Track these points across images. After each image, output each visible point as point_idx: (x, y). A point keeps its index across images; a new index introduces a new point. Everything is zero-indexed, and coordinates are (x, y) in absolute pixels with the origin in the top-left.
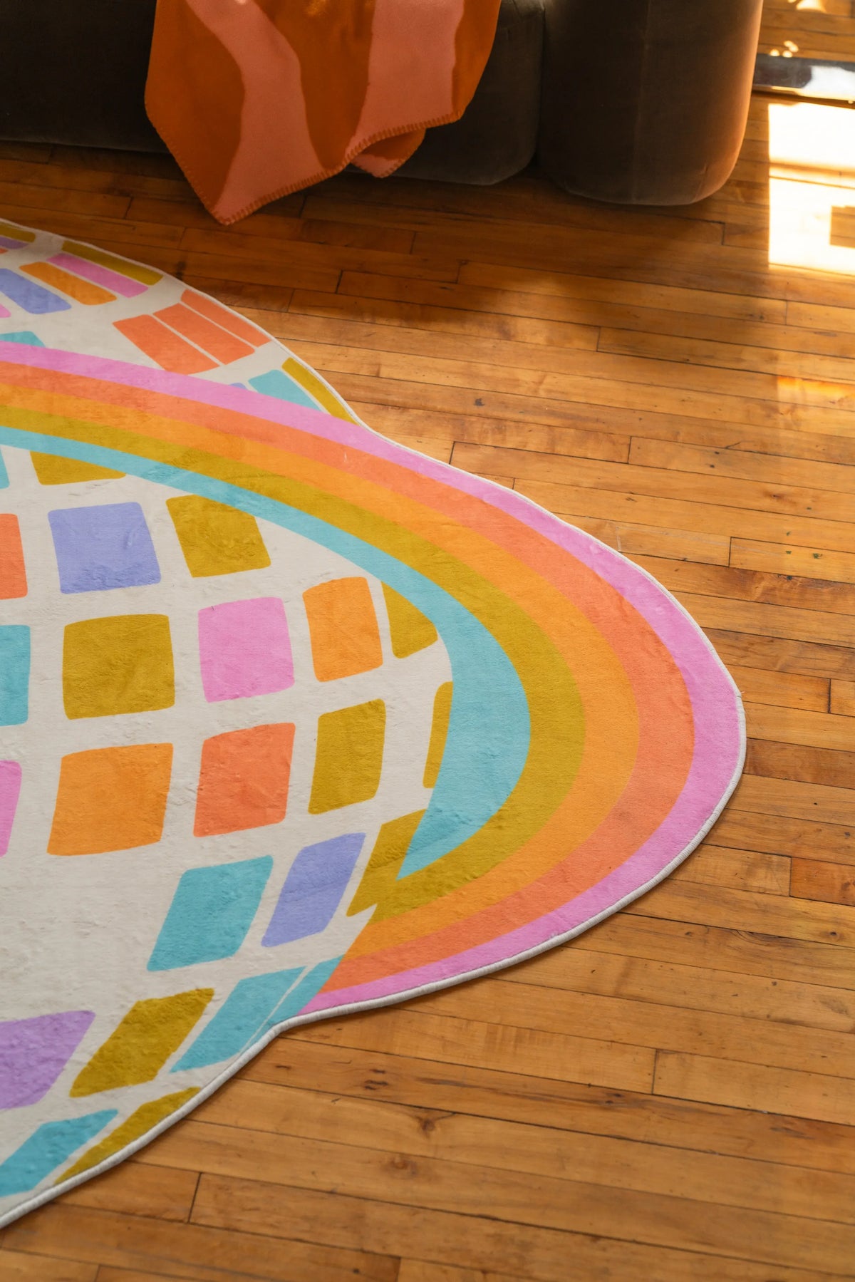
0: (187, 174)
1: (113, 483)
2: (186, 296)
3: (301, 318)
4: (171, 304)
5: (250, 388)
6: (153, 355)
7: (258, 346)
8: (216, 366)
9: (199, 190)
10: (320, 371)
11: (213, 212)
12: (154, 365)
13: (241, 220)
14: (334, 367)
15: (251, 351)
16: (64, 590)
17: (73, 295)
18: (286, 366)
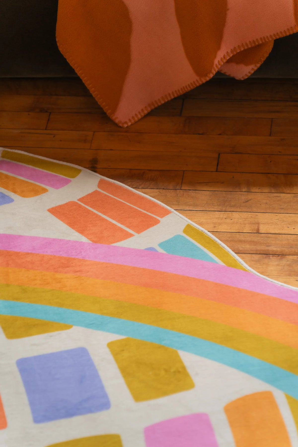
0: (92, 90)
1: (64, 333)
2: (101, 184)
3: (192, 193)
4: (90, 191)
5: (160, 250)
6: (81, 231)
7: (162, 217)
8: (131, 235)
9: (101, 102)
10: (212, 232)
11: (113, 118)
12: (84, 239)
13: (136, 122)
14: (223, 228)
15: (157, 222)
16: (37, 420)
17: (15, 192)
18: (185, 231)
